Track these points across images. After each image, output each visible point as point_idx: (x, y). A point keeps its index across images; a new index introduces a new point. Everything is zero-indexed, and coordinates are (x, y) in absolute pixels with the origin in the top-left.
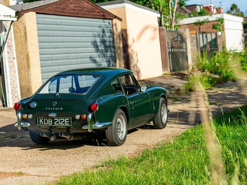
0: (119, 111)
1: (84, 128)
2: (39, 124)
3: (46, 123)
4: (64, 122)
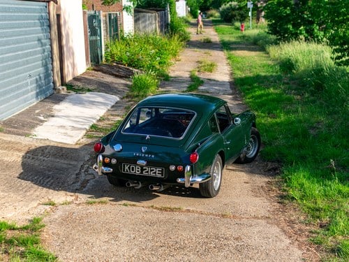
2: (124, 171)
3: (133, 170)
4: (156, 172)
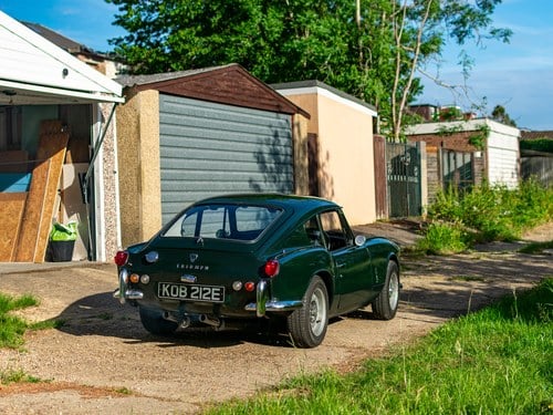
0: (316, 280)
1: (248, 308)
2: (161, 294)
3: (175, 293)
4: (211, 294)
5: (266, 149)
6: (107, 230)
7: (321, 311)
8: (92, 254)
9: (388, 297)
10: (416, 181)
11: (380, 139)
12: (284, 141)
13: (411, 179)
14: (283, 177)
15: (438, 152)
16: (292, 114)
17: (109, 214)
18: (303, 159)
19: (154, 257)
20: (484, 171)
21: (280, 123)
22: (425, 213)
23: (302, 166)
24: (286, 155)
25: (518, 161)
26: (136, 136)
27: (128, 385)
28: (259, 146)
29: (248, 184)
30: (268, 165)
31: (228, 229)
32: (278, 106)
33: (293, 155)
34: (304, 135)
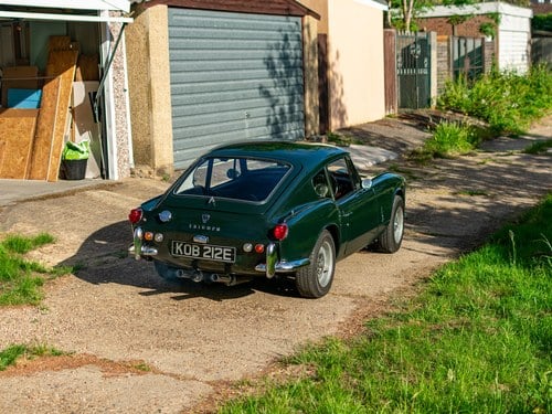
1: (258, 268)
2: (174, 252)
3: (188, 251)
4: (222, 254)
5: (275, 54)
6: (119, 149)
7: (328, 262)
8: (104, 173)
9: (393, 230)
10: (426, 72)
11: (391, 34)
12: (293, 44)
13: (421, 71)
14: (293, 80)
15: (448, 40)
16: (302, 16)
17: (121, 132)
18: (313, 60)
19: (166, 216)
20: (495, 55)
21: (290, 26)
22: (434, 104)
23: (312, 68)
24: (296, 58)
25: (529, 42)
26: (145, 53)
27: (145, 356)
28: (268, 51)
29: (257, 91)
30: (278, 70)
31: (238, 169)
32: (288, 9)
33: (302, 58)
34: (314, 36)
